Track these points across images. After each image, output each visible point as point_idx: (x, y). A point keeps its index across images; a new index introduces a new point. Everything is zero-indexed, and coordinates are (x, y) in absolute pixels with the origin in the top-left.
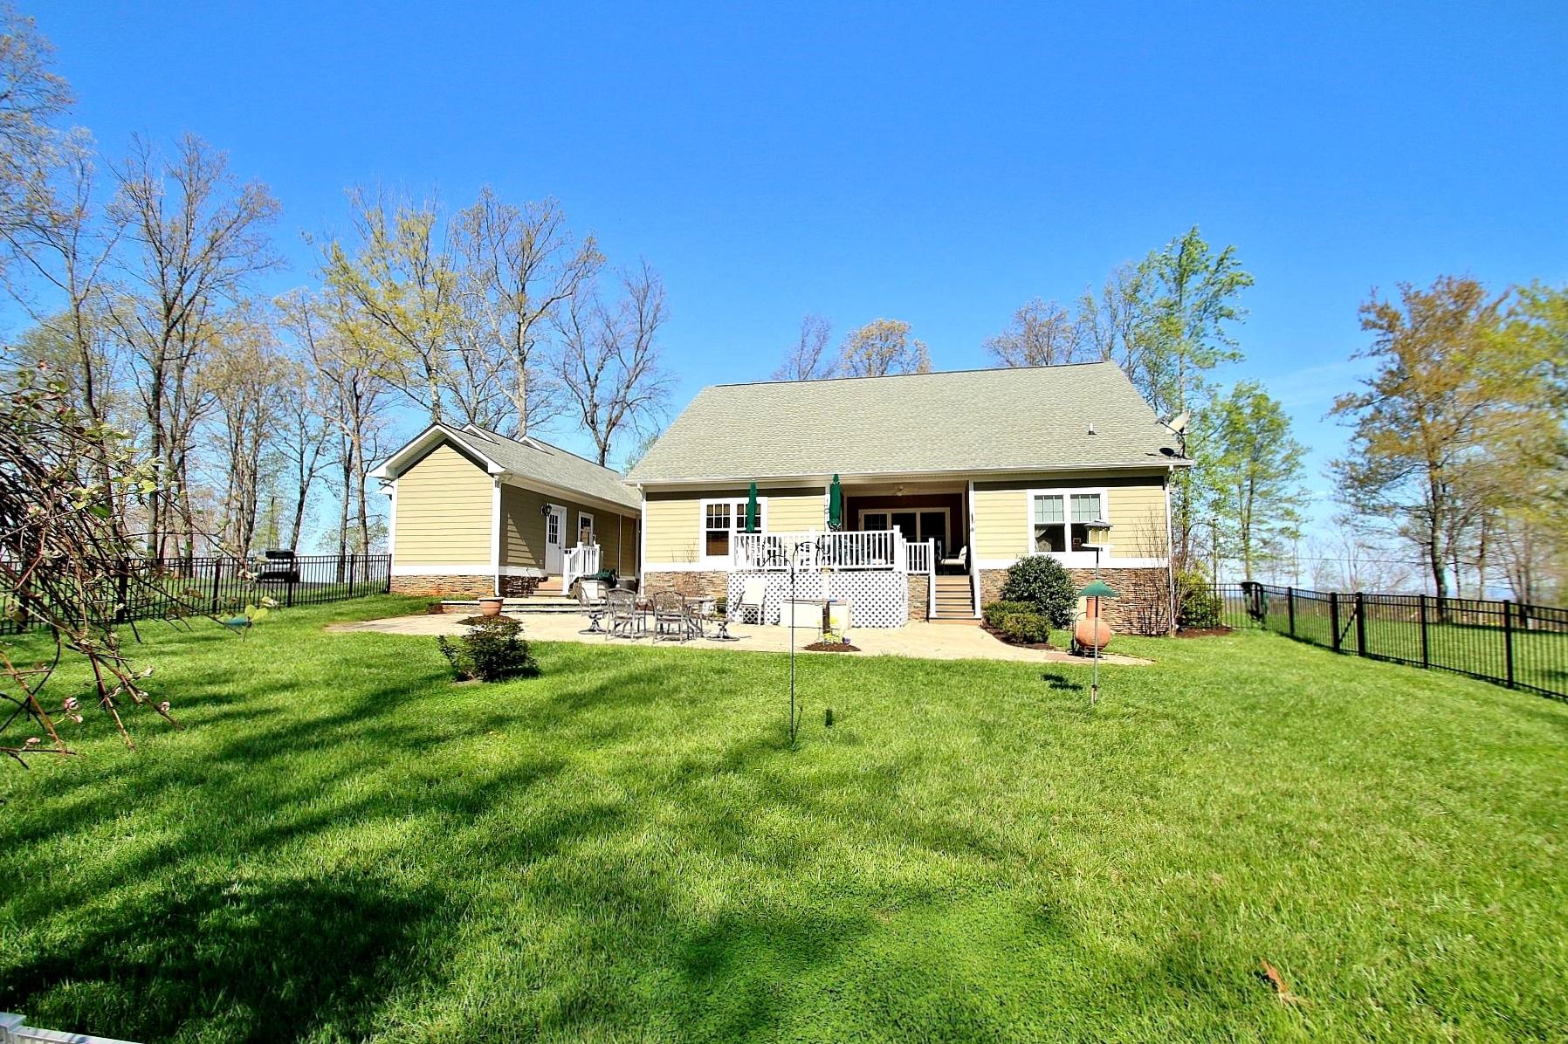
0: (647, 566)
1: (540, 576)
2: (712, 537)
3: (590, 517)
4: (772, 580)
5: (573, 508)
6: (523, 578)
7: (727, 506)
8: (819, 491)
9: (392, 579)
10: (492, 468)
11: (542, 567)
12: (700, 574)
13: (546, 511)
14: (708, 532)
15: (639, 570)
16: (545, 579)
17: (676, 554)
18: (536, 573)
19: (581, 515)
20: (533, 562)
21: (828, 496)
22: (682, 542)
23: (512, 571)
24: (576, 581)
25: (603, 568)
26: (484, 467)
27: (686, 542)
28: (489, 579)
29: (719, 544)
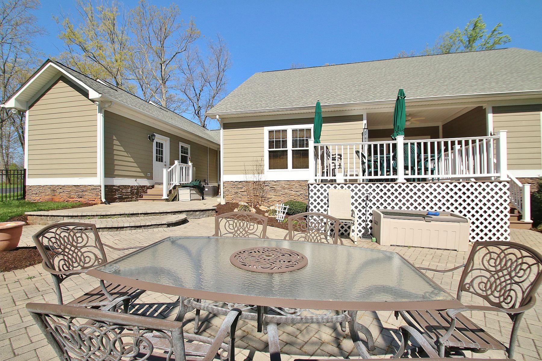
0: (224, 178)
1: (148, 185)
2: (273, 155)
3: (188, 146)
4: (356, 190)
5: (175, 139)
6: (132, 187)
7: (285, 131)
8: (359, 118)
9: (27, 188)
10: (93, 95)
11: (151, 178)
12: (264, 182)
13: (151, 138)
14: (269, 152)
15: (220, 180)
16: (153, 187)
17: (247, 168)
18: (144, 182)
19: (181, 144)
20: (142, 175)
21: (365, 122)
22: (251, 159)
23: (118, 182)
24: (175, 187)
25: (195, 179)
26: (85, 94)
27: (255, 159)
28: (96, 188)
29: (278, 161)
